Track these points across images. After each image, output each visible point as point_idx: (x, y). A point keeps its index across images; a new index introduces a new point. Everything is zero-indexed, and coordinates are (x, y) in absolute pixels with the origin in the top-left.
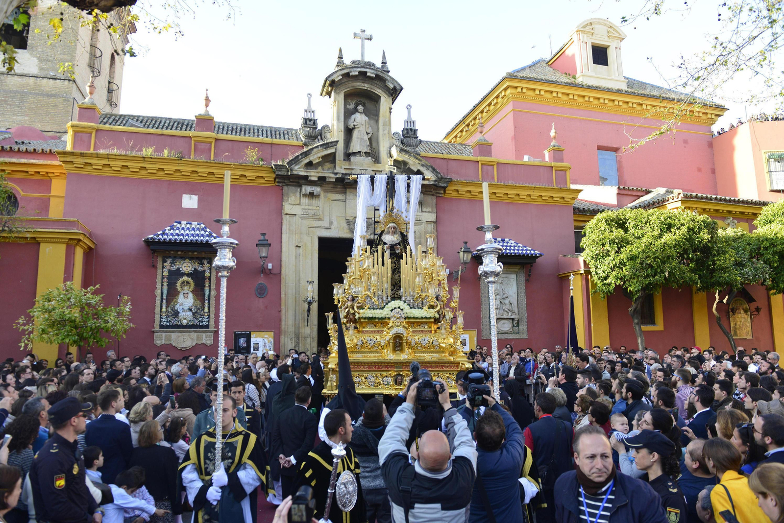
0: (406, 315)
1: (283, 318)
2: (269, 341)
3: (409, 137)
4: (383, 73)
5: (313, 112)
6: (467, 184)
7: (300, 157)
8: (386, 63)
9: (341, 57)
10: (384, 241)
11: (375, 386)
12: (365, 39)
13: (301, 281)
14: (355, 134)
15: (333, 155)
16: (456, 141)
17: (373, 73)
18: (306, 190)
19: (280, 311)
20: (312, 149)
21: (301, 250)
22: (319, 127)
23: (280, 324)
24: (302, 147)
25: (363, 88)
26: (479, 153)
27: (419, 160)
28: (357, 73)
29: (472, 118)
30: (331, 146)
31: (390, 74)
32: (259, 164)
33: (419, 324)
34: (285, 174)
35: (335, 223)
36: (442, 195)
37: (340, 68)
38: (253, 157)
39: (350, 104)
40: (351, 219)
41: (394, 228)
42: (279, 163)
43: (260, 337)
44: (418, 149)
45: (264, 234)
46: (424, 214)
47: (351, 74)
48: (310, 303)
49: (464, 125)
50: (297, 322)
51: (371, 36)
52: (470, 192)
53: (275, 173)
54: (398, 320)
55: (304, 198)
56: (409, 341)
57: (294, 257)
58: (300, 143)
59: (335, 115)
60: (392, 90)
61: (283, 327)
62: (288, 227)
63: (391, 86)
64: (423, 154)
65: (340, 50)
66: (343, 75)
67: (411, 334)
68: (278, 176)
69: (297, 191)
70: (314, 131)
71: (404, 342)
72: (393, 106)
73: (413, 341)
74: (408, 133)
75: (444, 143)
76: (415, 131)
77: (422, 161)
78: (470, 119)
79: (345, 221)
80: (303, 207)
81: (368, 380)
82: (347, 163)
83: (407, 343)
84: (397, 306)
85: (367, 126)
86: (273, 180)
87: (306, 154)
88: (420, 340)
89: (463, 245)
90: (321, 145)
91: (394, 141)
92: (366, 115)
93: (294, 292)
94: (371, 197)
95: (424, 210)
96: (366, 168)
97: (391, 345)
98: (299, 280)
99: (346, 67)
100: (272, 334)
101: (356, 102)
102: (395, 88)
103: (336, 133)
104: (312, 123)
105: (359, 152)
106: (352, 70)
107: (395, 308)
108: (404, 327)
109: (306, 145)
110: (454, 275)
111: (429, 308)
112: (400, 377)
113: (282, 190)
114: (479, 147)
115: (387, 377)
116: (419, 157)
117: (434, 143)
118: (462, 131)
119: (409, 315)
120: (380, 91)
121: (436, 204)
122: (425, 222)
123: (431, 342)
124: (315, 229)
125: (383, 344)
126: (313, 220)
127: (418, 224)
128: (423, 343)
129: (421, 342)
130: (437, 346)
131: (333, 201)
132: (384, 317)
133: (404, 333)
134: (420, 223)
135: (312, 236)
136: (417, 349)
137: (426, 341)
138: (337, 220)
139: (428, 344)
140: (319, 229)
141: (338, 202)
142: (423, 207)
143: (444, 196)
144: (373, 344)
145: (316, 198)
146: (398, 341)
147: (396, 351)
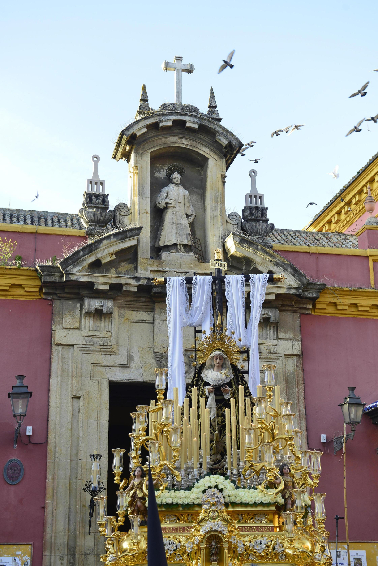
0: (227, 500)
1: (49, 520)
2: (23, 561)
3: (254, 220)
4: (212, 123)
5: (101, 184)
6: (351, 293)
7: (82, 253)
8: (215, 107)
9: (144, 99)
10: (205, 379)
12: (183, 71)
13: (80, 456)
14: (169, 216)
15: (134, 249)
16: (329, 229)
17: (195, 123)
18: (89, 306)
19: (44, 508)
20: (101, 241)
21: (81, 403)
22: (112, 207)
23: (43, 531)
24: (85, 237)
25: (181, 145)
26: (369, 242)
27: (271, 255)
28: (170, 123)
29: (356, 191)
30: (131, 236)
31: (222, 123)
32: (15, 264)
33: (252, 515)
34: (58, 280)
35: (137, 359)
36: (310, 312)
37: (144, 116)
38: (6, 254)
39: (159, 172)
40: (162, 351)
41: (221, 358)
42: (47, 264)
43: (9, 554)
44: (270, 240)
45: (21, 377)
46: (282, 342)
47: (161, 125)
48: (94, 493)
49: (343, 203)
50: (72, 527)
51: (191, 66)
52: (356, 305)
53: (40, 278)
54: (213, 508)
55: (87, 319)
56: (232, 545)
57: (69, 415)
58: (82, 232)
59: (137, 188)
60: (226, 147)
61: (48, 536)
62: (60, 366)
63: (224, 142)
64: (277, 246)
65: (144, 89)
66: (148, 127)
67: (236, 532)
68: (45, 284)
69: (75, 308)
70: (104, 214)
71: (226, 545)
72: (227, 173)
73: (240, 545)
74: (251, 214)
75: (311, 233)
76: (264, 211)
77: (275, 257)
78: (352, 194)
79: (153, 355)
80: (85, 333)
82: (156, 262)
83: (229, 548)
84: (213, 484)
85: (187, 204)
86: (37, 290)
87: (91, 249)
88: (253, 543)
89: (348, 393)
90: (115, 235)
91: (231, 227)
92: (185, 187)
93: (68, 474)
94: (187, 312)
95: (281, 335)
96: (186, 270)
97: (203, 552)
98: (77, 454)
99: (153, 114)
100: (29, 548)
101: (170, 168)
102: (230, 145)
103: (137, 216)
104: (100, 200)
105: (175, 245)
106: (163, 118)
107: (210, 487)
108: (224, 520)
109: (90, 234)
110: (335, 444)
111: (267, 488)
113: (52, 306)
114: (368, 234)
116: (271, 251)
117: (295, 232)
118: (339, 213)
119: (233, 499)
120: (207, 150)
121: (300, 327)
122: (284, 355)
123: (271, 546)
124: (104, 367)
125: (189, 550)
126: (100, 353)
127: (272, 359)
128: (257, 549)
129: (254, 546)
130: (282, 555)
131: (132, 322)
132: (192, 503)
133: (224, 530)
134: (275, 357)
135: (99, 379)
136: (248, 559)
137: (262, 544)
138: (140, 353)
139: (266, 551)
140: (111, 367)
141: (141, 324)
142: (279, 331)
143: (313, 313)
144: (173, 550)
145: (106, 319)
146: (214, 544)
147: (212, 562)
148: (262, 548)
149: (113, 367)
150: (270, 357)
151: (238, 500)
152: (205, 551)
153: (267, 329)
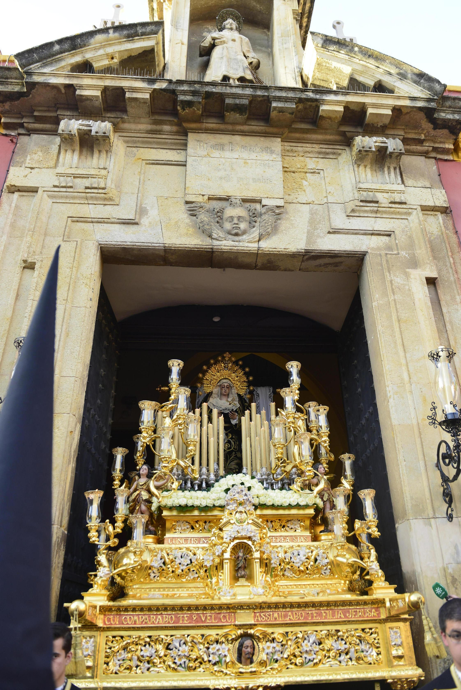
0: (257, 501)
7: (57, 47)
11: (189, 669)
18: (69, 127)
20: (91, 34)
21: (35, 273)
30: (144, 34)
33: (285, 522)
35: (153, 213)
36: (451, 157)
40: (199, 200)
41: (228, 387)
54: (241, 508)
55: (69, 154)
56: (265, 556)
69: (51, 143)
71: (257, 556)
73: (274, 557)
77: (384, 60)
79: (182, 206)
80: (60, 170)
81: (173, 653)
83: (261, 560)
84: (238, 482)
87: (73, 44)
88: (289, 554)
95: (410, 182)
97: (227, 565)
105: (226, 79)
107: (235, 485)
108: (254, 523)
111: (302, 489)
112: (248, 642)
113: (15, 144)
115: (217, 642)
116: (376, 53)
119: (262, 501)
121: (439, 175)
122: (419, 208)
123: (313, 558)
124: (91, 224)
125: (208, 564)
126: (86, 202)
127: (399, 213)
128: (295, 561)
129: (291, 558)
130: (326, 569)
131: (150, 164)
132: (211, 504)
133: (254, 536)
134: (405, 210)
135: (79, 240)
136: (283, 575)
137: (301, 556)
138: (159, 205)
139: (306, 564)
140: (105, 224)
141: (165, 166)
142: (404, 178)
143: (456, 159)
144: (186, 564)
145: (102, 154)
146: (241, 554)
147: (239, 577)
148: (301, 560)
149: (107, 223)
150: (394, 209)
151: (270, 501)
152: (229, 563)
153: (384, 172)
